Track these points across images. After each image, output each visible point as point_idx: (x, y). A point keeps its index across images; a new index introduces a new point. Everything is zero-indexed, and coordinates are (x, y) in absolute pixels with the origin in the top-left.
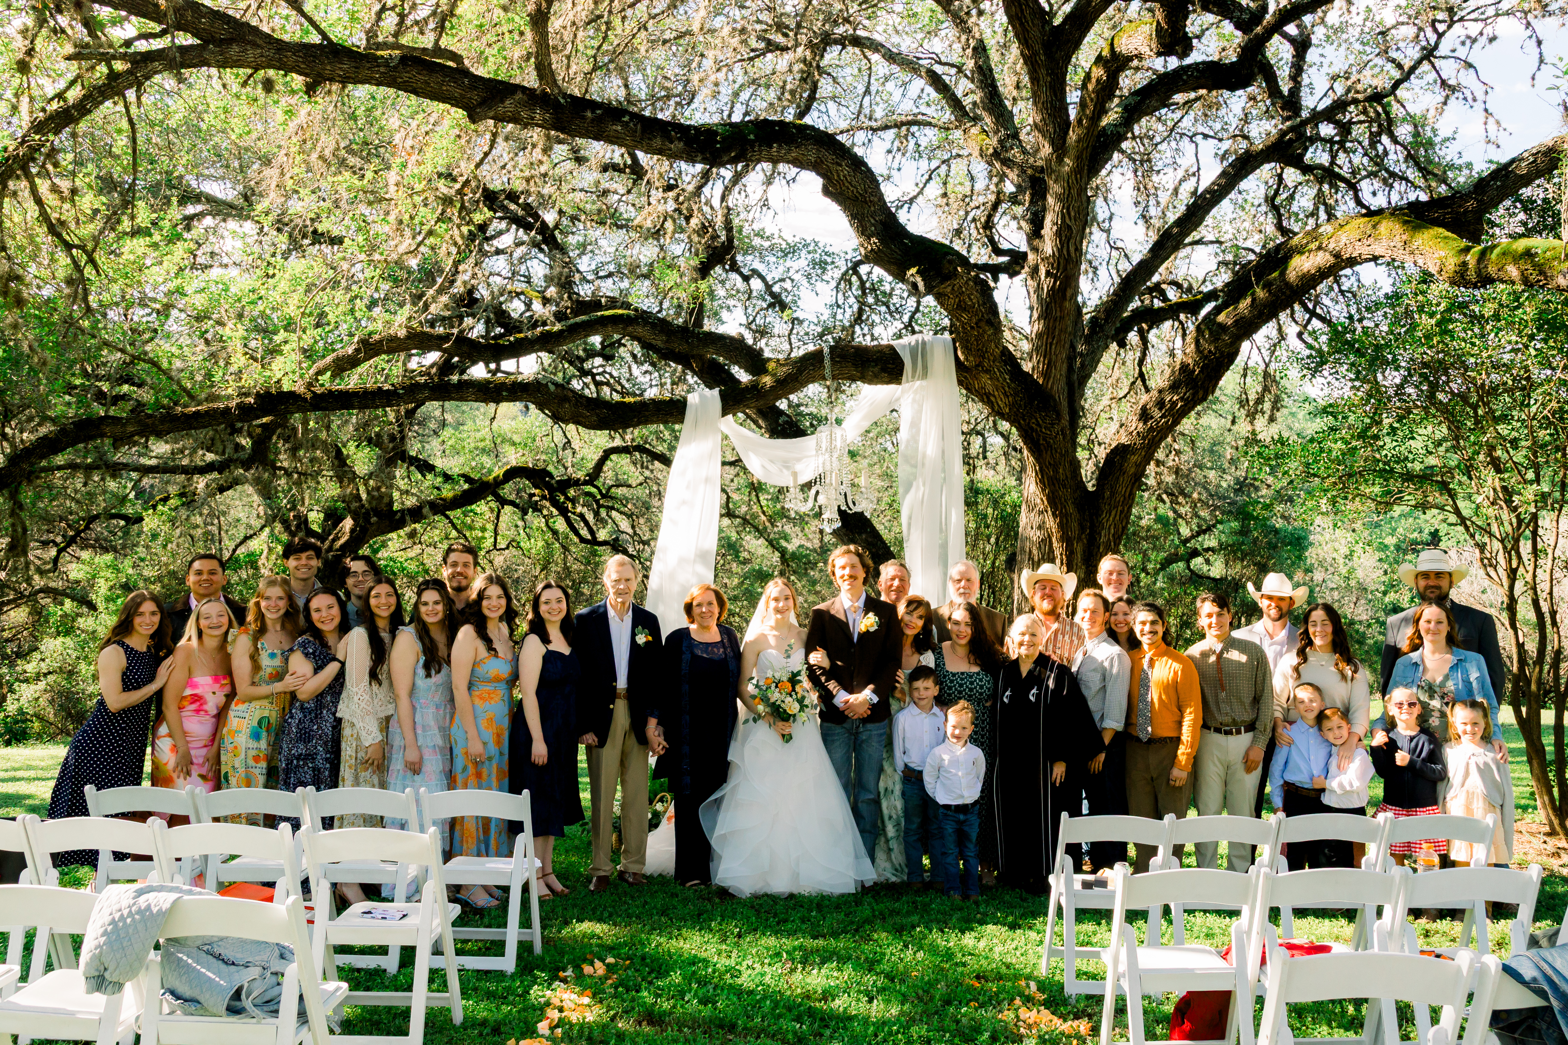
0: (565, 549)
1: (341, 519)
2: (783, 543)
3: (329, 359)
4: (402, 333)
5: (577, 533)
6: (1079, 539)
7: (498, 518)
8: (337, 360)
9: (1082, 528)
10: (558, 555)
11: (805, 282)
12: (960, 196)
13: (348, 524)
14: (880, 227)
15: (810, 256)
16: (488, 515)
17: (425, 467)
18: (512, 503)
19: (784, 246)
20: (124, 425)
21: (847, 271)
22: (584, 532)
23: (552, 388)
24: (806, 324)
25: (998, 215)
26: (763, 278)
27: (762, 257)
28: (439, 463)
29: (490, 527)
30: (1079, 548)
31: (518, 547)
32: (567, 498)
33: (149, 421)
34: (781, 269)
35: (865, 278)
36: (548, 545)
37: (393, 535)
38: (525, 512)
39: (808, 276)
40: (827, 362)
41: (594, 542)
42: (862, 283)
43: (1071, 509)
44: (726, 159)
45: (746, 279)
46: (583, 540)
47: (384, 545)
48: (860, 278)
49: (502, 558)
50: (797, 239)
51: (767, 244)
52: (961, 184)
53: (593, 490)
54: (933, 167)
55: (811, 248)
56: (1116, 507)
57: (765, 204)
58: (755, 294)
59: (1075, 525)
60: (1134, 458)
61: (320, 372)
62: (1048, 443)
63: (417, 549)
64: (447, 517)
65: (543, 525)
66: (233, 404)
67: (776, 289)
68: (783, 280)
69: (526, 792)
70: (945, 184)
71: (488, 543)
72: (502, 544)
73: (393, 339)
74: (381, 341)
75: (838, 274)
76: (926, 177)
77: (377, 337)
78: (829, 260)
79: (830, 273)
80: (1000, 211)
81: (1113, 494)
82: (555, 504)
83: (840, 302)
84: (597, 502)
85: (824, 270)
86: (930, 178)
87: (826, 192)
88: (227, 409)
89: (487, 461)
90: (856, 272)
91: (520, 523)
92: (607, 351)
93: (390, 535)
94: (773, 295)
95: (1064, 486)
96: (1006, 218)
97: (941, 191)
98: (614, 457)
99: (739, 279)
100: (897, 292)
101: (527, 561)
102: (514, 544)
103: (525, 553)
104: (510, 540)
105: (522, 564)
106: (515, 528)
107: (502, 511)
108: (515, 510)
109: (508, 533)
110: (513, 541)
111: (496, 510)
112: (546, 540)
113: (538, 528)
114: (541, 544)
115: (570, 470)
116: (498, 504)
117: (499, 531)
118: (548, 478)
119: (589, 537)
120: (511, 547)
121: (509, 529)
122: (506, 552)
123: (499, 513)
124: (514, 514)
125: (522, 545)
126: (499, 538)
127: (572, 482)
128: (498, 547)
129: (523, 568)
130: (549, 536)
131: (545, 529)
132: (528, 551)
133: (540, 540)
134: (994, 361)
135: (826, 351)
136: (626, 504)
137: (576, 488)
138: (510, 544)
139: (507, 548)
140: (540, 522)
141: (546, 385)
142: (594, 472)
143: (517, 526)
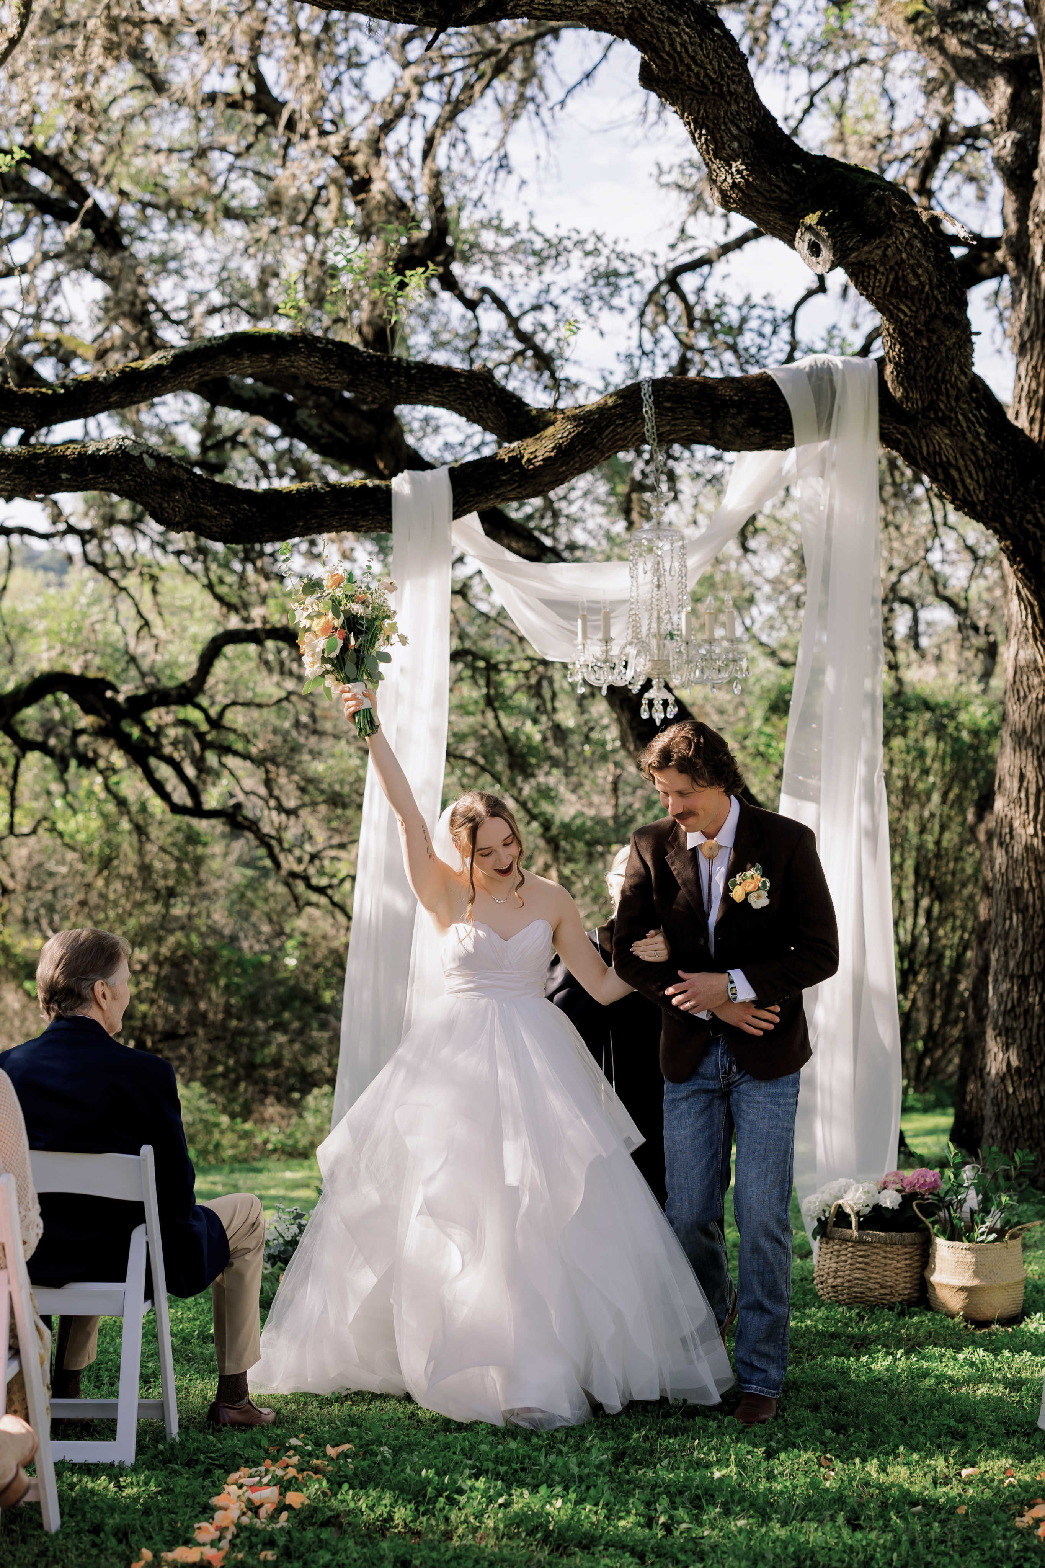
0: (140, 830)
2: (546, 807)
5: (165, 796)
7: (15, 776)
10: (127, 844)
11: (579, 311)
12: (868, 139)
14: (747, 142)
15: (589, 262)
18: (43, 748)
19: (539, 244)
21: (656, 290)
22: (178, 793)
23: (150, 463)
24: (583, 389)
25: (939, 174)
26: (501, 305)
27: (496, 267)
31: (53, 829)
32: (146, 730)
34: (535, 286)
35: (692, 299)
36: (111, 826)
39: (585, 300)
40: (647, 410)
41: (197, 810)
42: (689, 309)
44: (468, 12)
45: (471, 305)
46: (177, 809)
48: (683, 298)
49: (24, 852)
50: (563, 232)
51: (506, 242)
52: (869, 117)
53: (194, 715)
54: (816, 85)
55: (589, 247)
57: (504, 165)
58: (484, 339)
65: (99, 788)
67: (526, 325)
68: (537, 308)
69: (147, 1151)
70: (840, 116)
72: (24, 825)
75: (640, 296)
76: (805, 102)
78: (623, 269)
79: (625, 293)
80: (944, 165)
82: (123, 743)
83: (648, 347)
84: (200, 736)
85: (616, 290)
86: (812, 104)
87: (648, 79)
90: (675, 287)
91: (56, 788)
92: (212, 456)
94: (523, 337)
96: (956, 180)
97: (835, 133)
98: (229, 650)
99: (458, 308)
100: (753, 324)
101: (71, 856)
102: (46, 824)
103: (67, 840)
104: (38, 816)
105: (62, 862)
106: (44, 797)
107: (23, 764)
108: (48, 760)
109: (35, 805)
110: (45, 818)
111: (12, 761)
112: (104, 816)
113: (90, 793)
114: (95, 823)
115: (150, 680)
116: (15, 749)
117: (18, 802)
118: (109, 694)
119: (189, 803)
120: (40, 831)
121: (36, 797)
122: (32, 840)
123: (17, 766)
124: (45, 768)
125: (60, 826)
126: (18, 816)
127: (155, 698)
128: (17, 830)
129: (64, 870)
130: (111, 807)
131: (103, 795)
132: (72, 836)
133: (94, 815)
134: (957, 400)
135: (646, 390)
136: (254, 741)
137: (162, 710)
138: (39, 823)
139: (34, 832)
140: (92, 784)
141: (140, 457)
142: (193, 679)
143: (49, 793)
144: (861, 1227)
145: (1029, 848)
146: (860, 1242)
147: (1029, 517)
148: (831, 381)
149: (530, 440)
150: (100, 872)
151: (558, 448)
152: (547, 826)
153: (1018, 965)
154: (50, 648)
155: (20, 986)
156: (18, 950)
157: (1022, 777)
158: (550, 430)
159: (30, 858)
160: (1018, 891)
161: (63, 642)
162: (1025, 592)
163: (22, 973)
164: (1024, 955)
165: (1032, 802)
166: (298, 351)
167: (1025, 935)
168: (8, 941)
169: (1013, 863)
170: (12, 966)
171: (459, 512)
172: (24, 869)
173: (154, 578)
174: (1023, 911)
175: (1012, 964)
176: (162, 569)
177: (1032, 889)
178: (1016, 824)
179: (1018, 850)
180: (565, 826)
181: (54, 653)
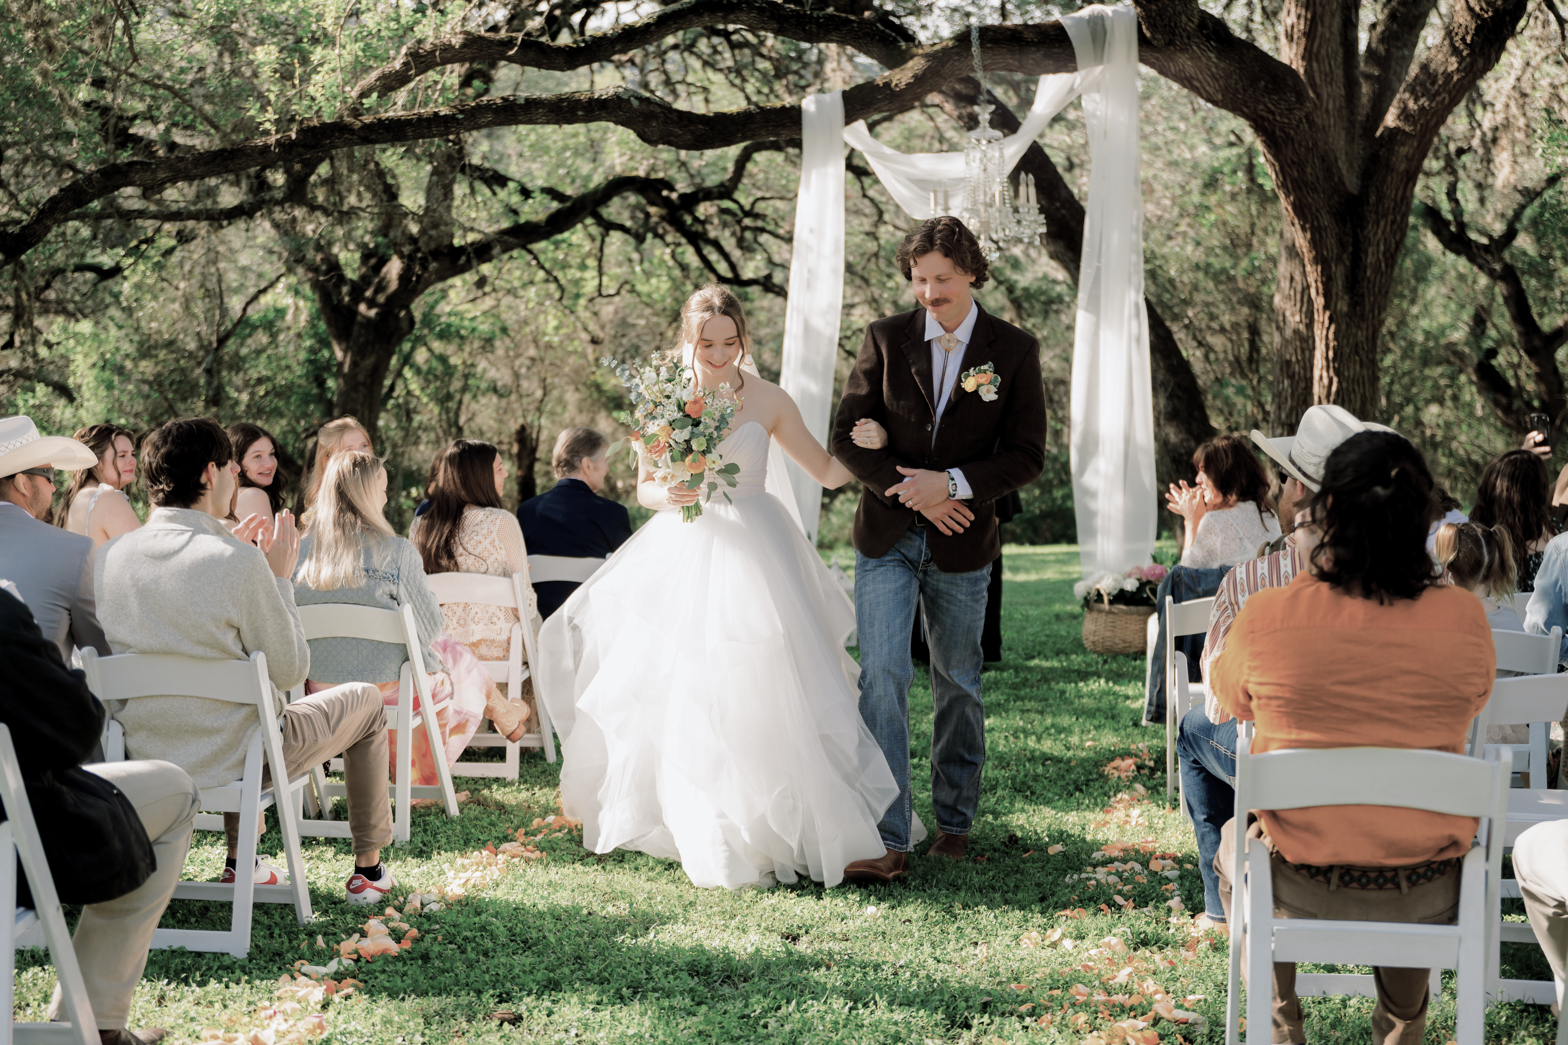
1: (383, 261)
3: (373, 76)
4: (457, 41)
5: (713, 269)
6: (1339, 259)
7: (602, 249)
8: (383, 77)
9: (1342, 245)
13: (394, 268)
16: (587, 246)
17: (496, 180)
18: (622, 228)
20: (154, 171)
22: (723, 268)
23: (635, 103)
28: (513, 169)
29: (592, 262)
30: (1339, 272)
31: (632, 291)
32: (696, 219)
33: (181, 165)
37: (457, 281)
38: (640, 239)
40: (975, 48)
41: (737, 281)
43: (1326, 220)
46: (721, 278)
47: (444, 294)
49: (611, 309)
53: (731, 206)
56: (1385, 216)
59: (1331, 242)
60: (1404, 150)
61: (364, 94)
62: (1288, 135)
63: (488, 302)
64: (530, 252)
65: (667, 257)
66: (272, 140)
71: (590, 286)
72: (610, 287)
73: (447, 48)
74: (432, 52)
77: (428, 46)
81: (1380, 200)
82: (681, 228)
84: (739, 222)
88: (266, 147)
89: (585, 167)
91: (635, 256)
93: (450, 281)
95: (1315, 190)
98: (760, 154)
101: (648, 311)
102: (628, 287)
103: (645, 299)
104: (621, 280)
105: (640, 316)
106: (627, 264)
107: (607, 239)
108: (627, 236)
109: (618, 271)
110: (626, 282)
111: (599, 238)
112: (673, 279)
113: (662, 261)
114: (665, 285)
115: (698, 180)
116: (601, 230)
117: (605, 269)
118: (665, 193)
119: (729, 275)
120: (623, 292)
121: (620, 265)
122: (617, 299)
123: (603, 242)
124: (625, 242)
125: (639, 287)
126: (605, 279)
127: (701, 195)
128: (604, 292)
129: (642, 322)
130: (677, 273)
131: (671, 263)
132: (649, 295)
133: (665, 278)
134: (1189, 38)
135: (975, 35)
136: (781, 223)
137: (708, 203)
138: (621, 287)
139: (618, 293)
140: (663, 254)
141: (628, 100)
142: (730, 180)
143: (630, 260)
144: (1111, 602)
145: (1296, 332)
146: (1110, 612)
147: (1261, 107)
148: (1103, 25)
149: (897, 70)
150: (670, 324)
151: (915, 76)
152: (1011, 290)
153: (1287, 416)
154: (622, 155)
155: (610, 414)
156: (607, 387)
157: (1292, 279)
158: (910, 64)
159: (616, 312)
160: (1288, 363)
161: (631, 149)
162: (1269, 157)
163: (611, 405)
164: (1292, 409)
165: (1298, 297)
166: (742, 10)
167: (1293, 394)
168: (600, 380)
169: (1286, 342)
170: (603, 399)
171: (849, 119)
172: (611, 321)
173: (705, 90)
174: (1291, 377)
175: (1283, 416)
176: (712, 83)
177: (1298, 361)
178: (1288, 313)
179: (1288, 333)
180: (1026, 289)
181: (625, 158)
